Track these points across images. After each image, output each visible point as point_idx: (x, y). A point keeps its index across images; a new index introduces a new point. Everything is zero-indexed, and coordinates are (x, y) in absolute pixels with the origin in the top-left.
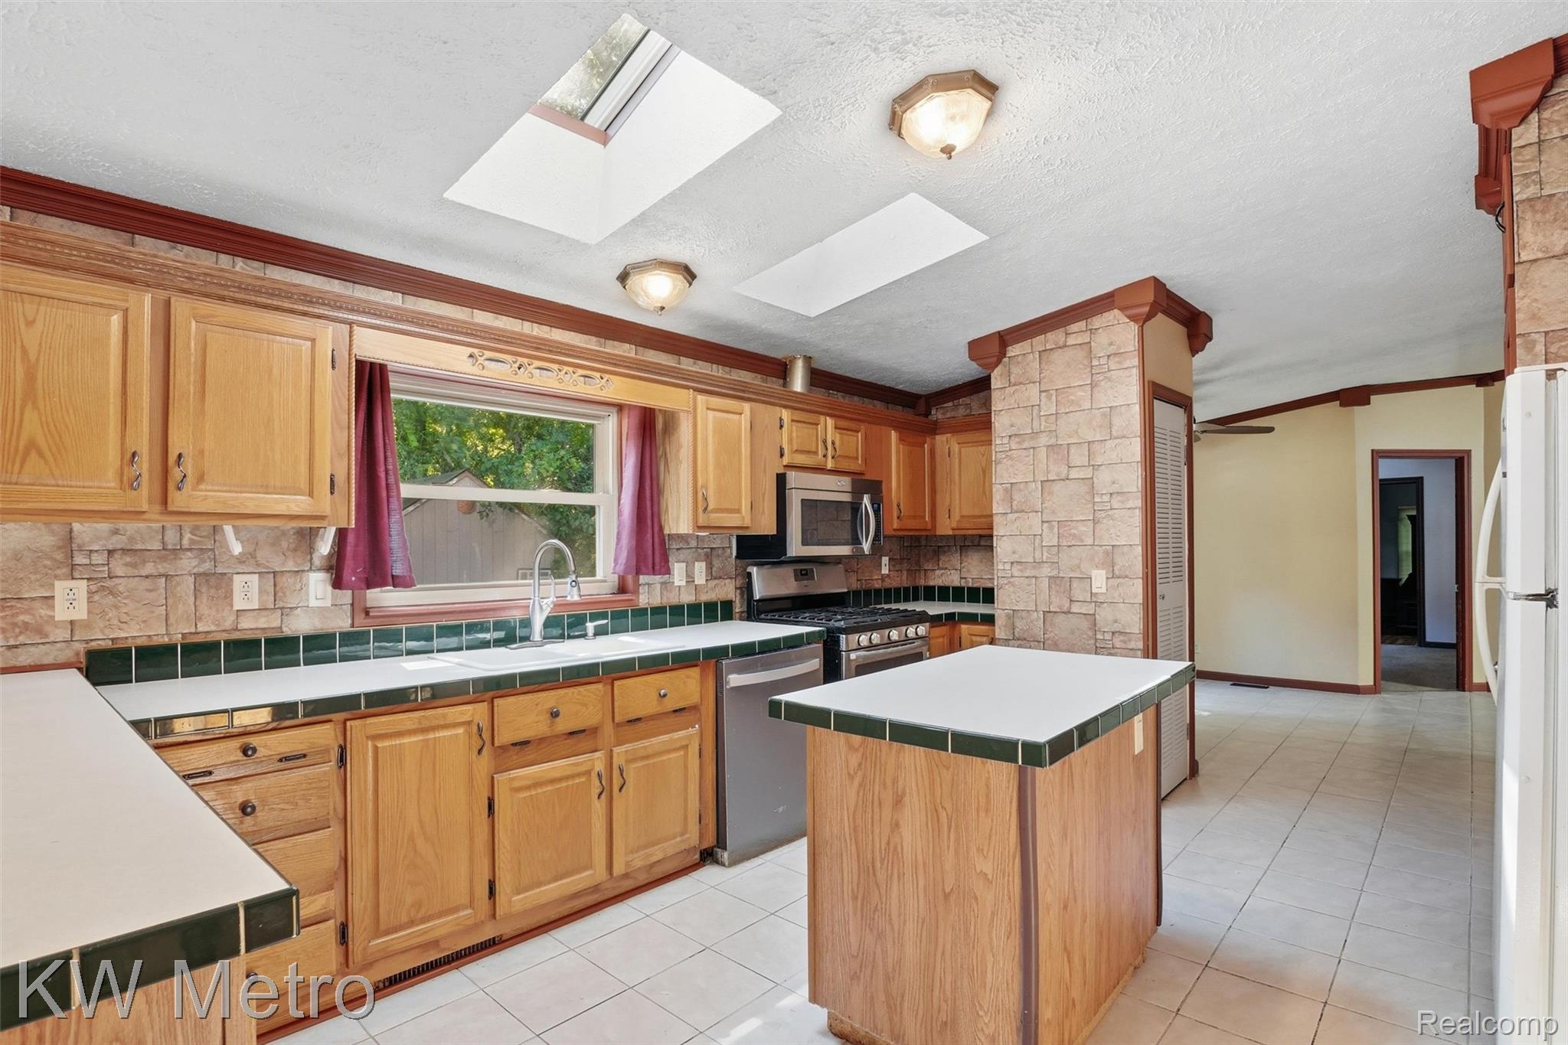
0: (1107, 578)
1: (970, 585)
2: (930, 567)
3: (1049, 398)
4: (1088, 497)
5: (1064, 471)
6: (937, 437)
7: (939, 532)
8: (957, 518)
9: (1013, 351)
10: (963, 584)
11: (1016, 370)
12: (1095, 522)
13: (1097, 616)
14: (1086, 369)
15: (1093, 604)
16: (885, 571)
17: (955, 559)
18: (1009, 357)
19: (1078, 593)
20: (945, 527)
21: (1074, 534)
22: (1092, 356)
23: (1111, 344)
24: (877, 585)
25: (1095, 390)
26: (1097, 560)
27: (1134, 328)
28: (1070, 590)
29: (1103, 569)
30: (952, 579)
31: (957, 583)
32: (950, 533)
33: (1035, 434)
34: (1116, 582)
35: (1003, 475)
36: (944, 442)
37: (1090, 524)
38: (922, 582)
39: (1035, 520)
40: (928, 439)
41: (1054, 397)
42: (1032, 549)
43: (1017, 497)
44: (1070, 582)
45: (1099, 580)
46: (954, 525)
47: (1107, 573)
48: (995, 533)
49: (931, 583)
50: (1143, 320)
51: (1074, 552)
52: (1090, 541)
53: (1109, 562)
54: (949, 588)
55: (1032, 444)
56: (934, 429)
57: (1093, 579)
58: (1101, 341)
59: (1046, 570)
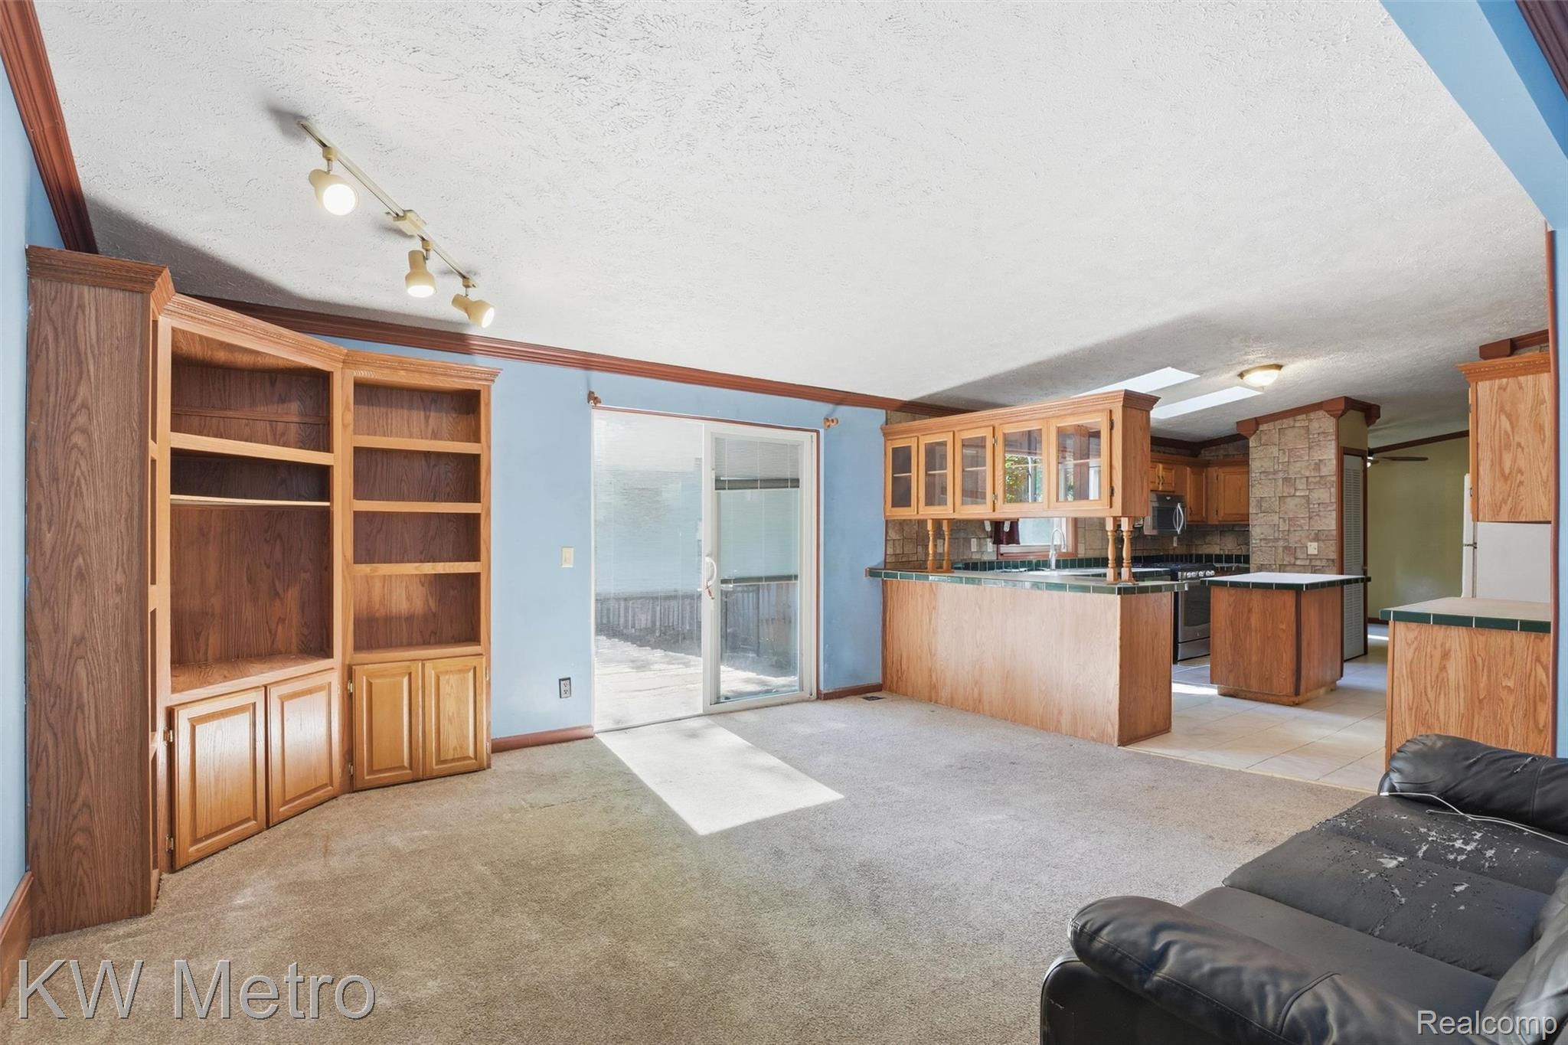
0: (1316, 547)
1: (1227, 553)
2: (1199, 543)
3: (1284, 453)
4: (1306, 505)
5: (1292, 491)
6: (1209, 469)
7: (1210, 523)
8: (1222, 515)
9: (1263, 427)
10: (1222, 553)
11: (1264, 438)
12: (1310, 518)
13: (1311, 566)
14: (1306, 439)
15: (1308, 560)
16: (1175, 545)
17: (1217, 539)
18: (1260, 432)
19: (1299, 555)
20: (1214, 520)
21: (1298, 524)
22: (1309, 433)
23: (1320, 427)
24: (1171, 552)
25: (1311, 450)
26: (1310, 537)
27: (1333, 420)
28: (1295, 553)
29: (1314, 542)
30: (1216, 550)
31: (1218, 552)
32: (1217, 523)
33: (1275, 472)
34: (1321, 549)
35: (1257, 492)
36: (1213, 471)
37: (1307, 519)
38: (1194, 552)
39: (1276, 517)
40: (1205, 470)
41: (1287, 454)
42: (1273, 531)
43: (1264, 505)
44: (1295, 549)
45: (1312, 548)
46: (1220, 519)
47: (1316, 544)
48: (1250, 523)
49: (1200, 552)
50: (1338, 417)
51: (1298, 534)
52: (1307, 528)
53: (1317, 539)
54: (1212, 555)
55: (1274, 477)
56: (1207, 464)
57: (1308, 547)
58: (1315, 425)
59: (1281, 543)
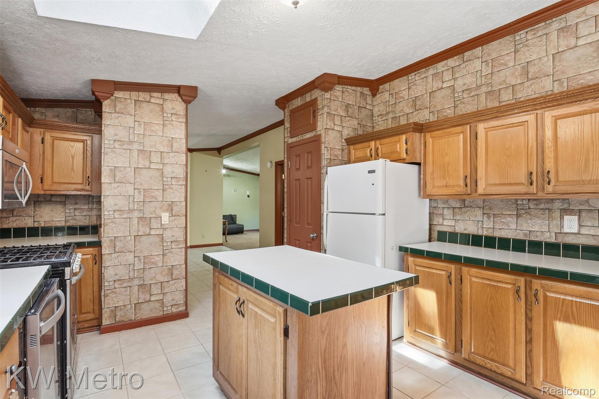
0: (169, 217)
3: (140, 125)
5: (147, 164)
9: (118, 94)
11: (119, 106)
12: (164, 190)
13: (164, 235)
14: (160, 116)
15: (162, 229)
18: (115, 97)
19: (154, 225)
21: (153, 196)
22: (164, 111)
23: (173, 109)
25: (165, 128)
26: (164, 208)
27: (183, 105)
28: (150, 223)
29: (167, 212)
33: (131, 142)
34: (173, 218)
35: (109, 161)
37: (161, 191)
41: (142, 126)
42: (128, 203)
44: (150, 219)
45: (165, 217)
47: (169, 214)
48: (103, 194)
51: (152, 204)
52: (161, 199)
53: (170, 208)
57: (162, 218)
58: (168, 106)
59: (136, 214)
